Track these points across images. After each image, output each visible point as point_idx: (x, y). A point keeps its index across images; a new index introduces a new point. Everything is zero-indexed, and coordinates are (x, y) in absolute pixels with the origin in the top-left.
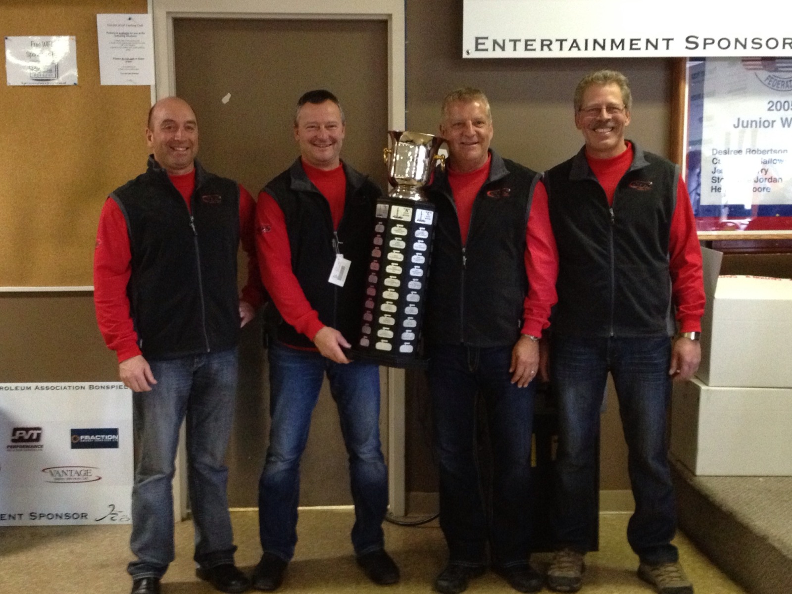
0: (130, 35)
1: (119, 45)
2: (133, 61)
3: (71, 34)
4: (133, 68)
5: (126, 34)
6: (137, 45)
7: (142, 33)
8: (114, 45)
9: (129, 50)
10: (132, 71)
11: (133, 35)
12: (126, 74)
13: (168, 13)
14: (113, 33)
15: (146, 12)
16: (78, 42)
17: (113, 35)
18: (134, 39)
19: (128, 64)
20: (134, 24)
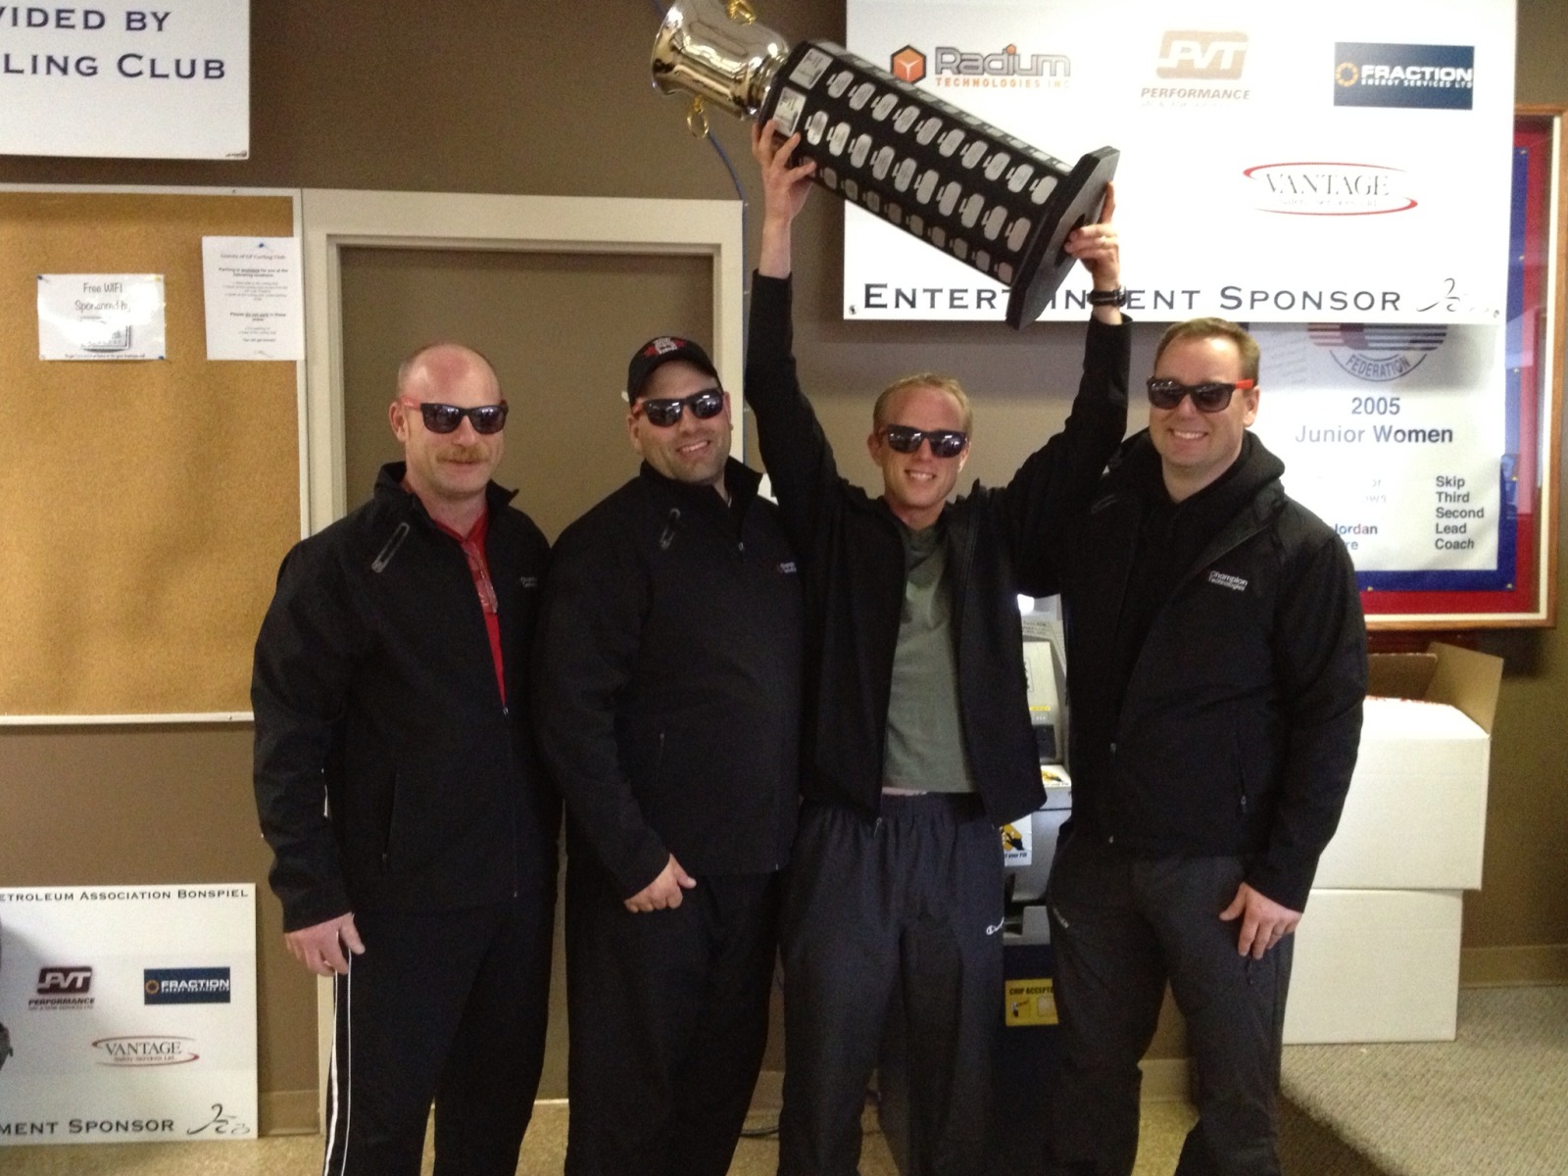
0: (261, 273)
1: (242, 291)
2: (265, 318)
3: (156, 272)
4: (264, 331)
5: (253, 271)
6: (273, 292)
7: (283, 271)
8: (233, 291)
9: (260, 299)
10: (265, 336)
11: (267, 273)
12: (253, 340)
13: (329, 236)
14: (230, 270)
15: (290, 234)
16: (166, 284)
17: (231, 273)
18: (270, 280)
19: (257, 324)
20: (270, 254)
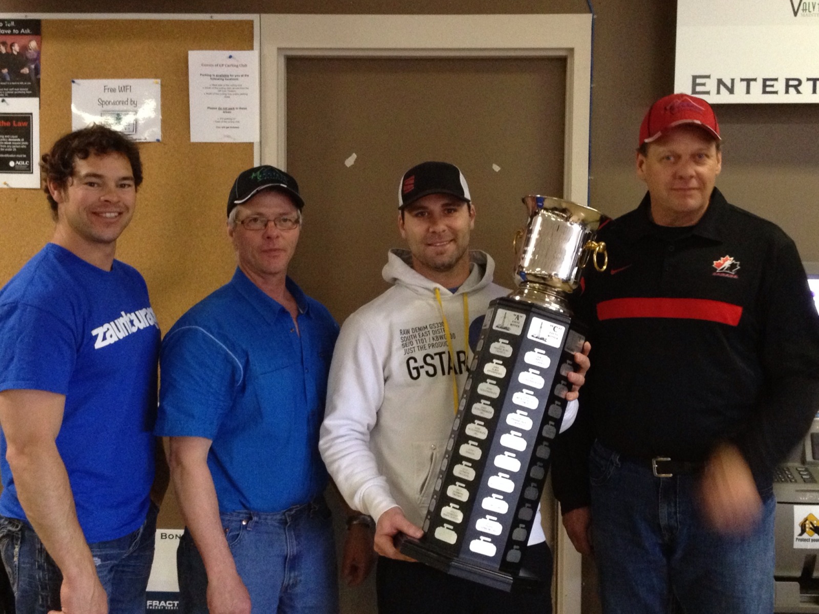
0: (230, 77)
1: (216, 91)
2: (232, 111)
3: (156, 77)
4: (231, 120)
5: (225, 76)
6: (238, 91)
7: (245, 76)
8: (209, 91)
9: (229, 97)
10: (233, 125)
11: (234, 77)
12: (223, 127)
13: (279, 49)
14: (208, 75)
15: (251, 48)
16: (162, 85)
17: (209, 78)
18: (236, 82)
19: (227, 115)
20: (236, 63)
